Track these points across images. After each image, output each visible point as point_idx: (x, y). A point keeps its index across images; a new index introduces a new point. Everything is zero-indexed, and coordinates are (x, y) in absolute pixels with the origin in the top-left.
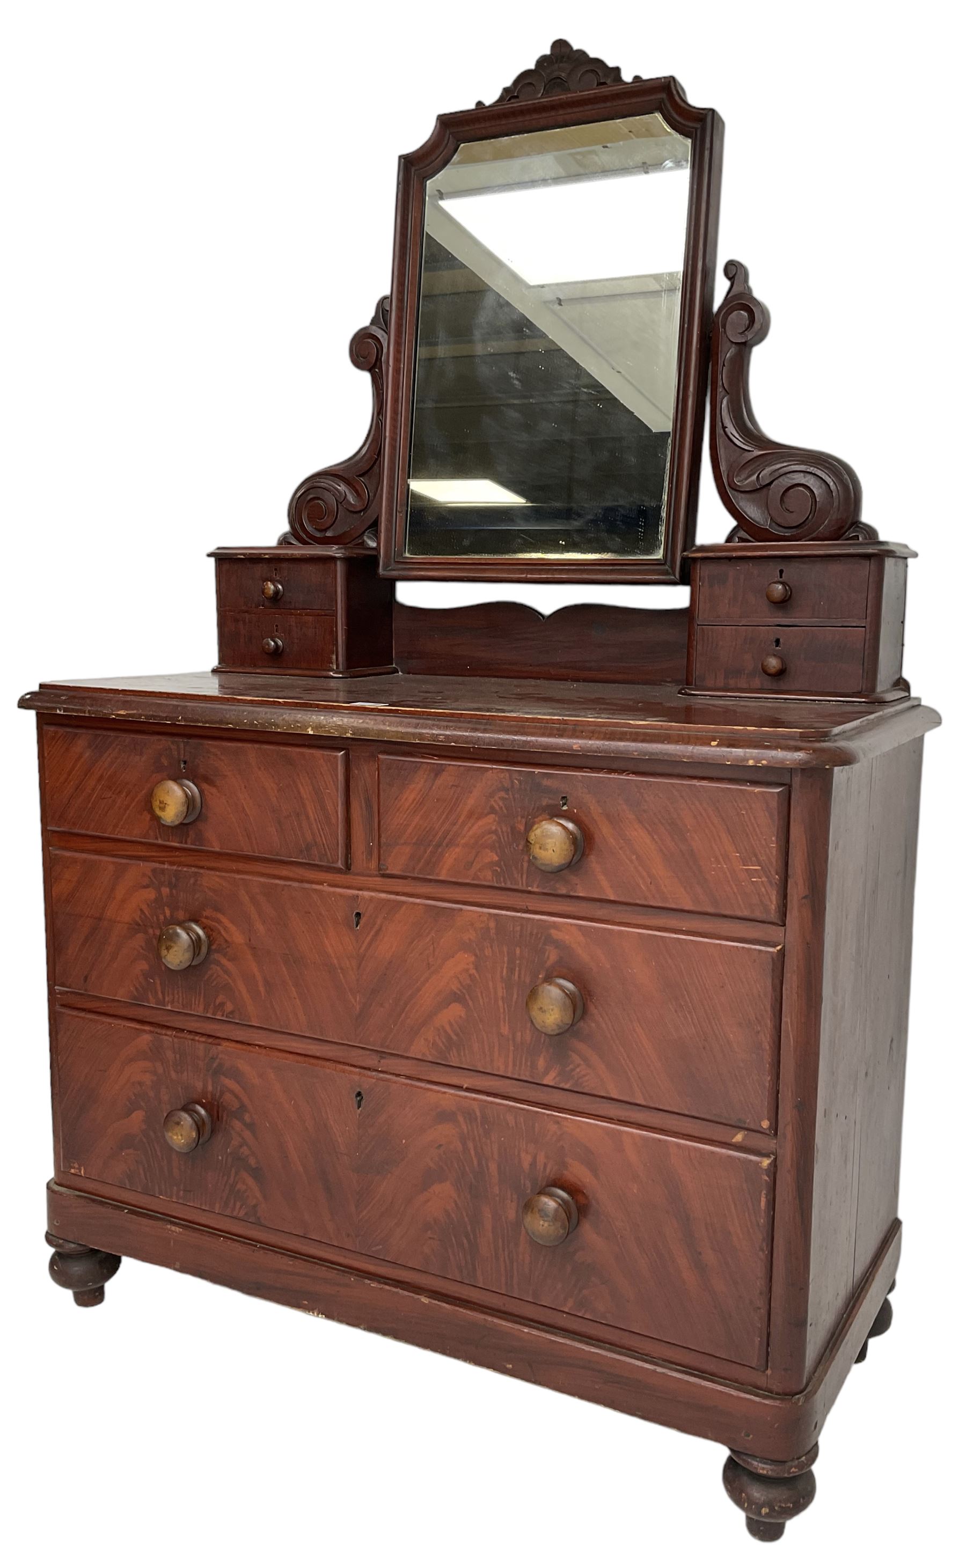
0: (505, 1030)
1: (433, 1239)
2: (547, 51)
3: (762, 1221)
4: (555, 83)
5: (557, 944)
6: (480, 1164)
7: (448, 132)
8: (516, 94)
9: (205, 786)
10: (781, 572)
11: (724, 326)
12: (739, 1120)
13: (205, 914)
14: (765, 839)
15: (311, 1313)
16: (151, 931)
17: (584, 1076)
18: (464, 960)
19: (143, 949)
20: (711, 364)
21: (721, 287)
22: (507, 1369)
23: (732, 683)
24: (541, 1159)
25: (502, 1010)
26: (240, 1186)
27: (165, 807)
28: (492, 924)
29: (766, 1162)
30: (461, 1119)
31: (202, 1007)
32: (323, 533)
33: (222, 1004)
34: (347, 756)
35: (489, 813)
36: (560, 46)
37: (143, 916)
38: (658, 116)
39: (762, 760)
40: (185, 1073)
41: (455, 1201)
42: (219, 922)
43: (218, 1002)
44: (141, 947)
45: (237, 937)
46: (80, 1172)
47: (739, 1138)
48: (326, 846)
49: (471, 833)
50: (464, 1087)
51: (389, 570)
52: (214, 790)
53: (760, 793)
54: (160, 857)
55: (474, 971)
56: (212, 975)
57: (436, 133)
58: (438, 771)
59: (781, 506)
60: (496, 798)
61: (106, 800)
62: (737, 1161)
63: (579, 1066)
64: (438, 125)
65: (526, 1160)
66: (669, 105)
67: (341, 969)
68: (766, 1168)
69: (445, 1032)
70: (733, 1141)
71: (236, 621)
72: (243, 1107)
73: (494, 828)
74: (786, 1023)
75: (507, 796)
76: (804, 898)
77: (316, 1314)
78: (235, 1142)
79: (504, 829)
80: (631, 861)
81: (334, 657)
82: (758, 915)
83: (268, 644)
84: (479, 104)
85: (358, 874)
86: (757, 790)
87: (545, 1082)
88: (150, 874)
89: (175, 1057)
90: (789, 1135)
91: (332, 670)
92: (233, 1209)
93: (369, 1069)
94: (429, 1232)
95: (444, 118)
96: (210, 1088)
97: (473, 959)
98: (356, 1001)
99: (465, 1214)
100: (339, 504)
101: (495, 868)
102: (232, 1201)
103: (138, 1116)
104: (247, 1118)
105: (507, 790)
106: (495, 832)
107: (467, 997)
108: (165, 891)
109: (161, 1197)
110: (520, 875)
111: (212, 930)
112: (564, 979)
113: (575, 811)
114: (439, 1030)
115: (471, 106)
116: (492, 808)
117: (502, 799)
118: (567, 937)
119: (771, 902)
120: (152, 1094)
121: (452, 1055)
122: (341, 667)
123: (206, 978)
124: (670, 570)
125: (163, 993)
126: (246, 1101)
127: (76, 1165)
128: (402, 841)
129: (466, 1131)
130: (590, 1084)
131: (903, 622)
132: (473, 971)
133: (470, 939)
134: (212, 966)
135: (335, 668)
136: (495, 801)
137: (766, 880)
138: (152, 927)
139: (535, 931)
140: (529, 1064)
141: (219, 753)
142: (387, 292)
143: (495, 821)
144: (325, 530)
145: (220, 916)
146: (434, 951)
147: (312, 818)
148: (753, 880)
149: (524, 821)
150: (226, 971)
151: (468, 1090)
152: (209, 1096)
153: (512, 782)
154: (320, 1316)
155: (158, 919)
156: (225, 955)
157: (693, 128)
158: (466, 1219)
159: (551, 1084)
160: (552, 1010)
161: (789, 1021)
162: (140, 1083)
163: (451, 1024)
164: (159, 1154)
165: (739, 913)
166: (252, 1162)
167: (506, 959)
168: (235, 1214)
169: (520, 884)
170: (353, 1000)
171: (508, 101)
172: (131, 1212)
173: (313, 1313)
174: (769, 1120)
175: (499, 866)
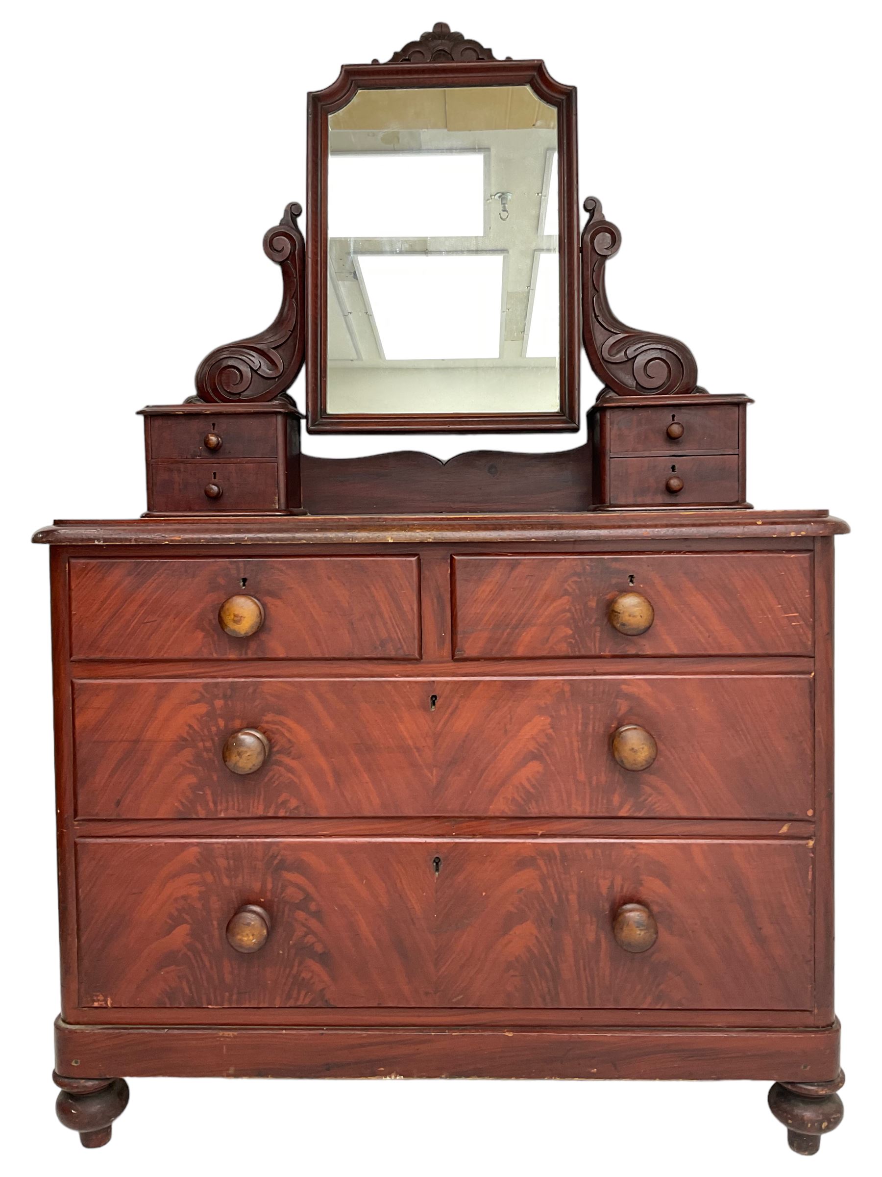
0: (582, 776)
1: (515, 976)
2: (430, 30)
3: (810, 890)
4: (440, 54)
5: (628, 697)
6: (560, 898)
7: (350, 79)
8: (407, 58)
9: (268, 599)
10: (673, 416)
11: (592, 244)
12: (789, 814)
13: (265, 719)
14: (799, 592)
15: (388, 1078)
16: (201, 744)
17: (655, 803)
18: (542, 721)
19: (191, 764)
21: (584, 217)
22: (593, 1073)
23: (640, 500)
24: (618, 881)
25: (577, 760)
26: (305, 975)
27: (240, 620)
28: (567, 688)
29: (810, 843)
30: (541, 863)
31: (261, 807)
33: (284, 803)
34: (419, 560)
35: (563, 596)
36: (441, 30)
37: (191, 731)
38: (528, 88)
39: (801, 532)
40: (240, 878)
41: (536, 937)
42: (282, 724)
43: (280, 800)
44: (188, 761)
45: (301, 735)
46: (106, 1003)
47: (785, 829)
48: (402, 640)
49: (546, 613)
50: (539, 834)
51: (317, 425)
52: (278, 602)
53: (794, 557)
54: (210, 672)
55: (551, 731)
56: (274, 776)
57: (341, 77)
58: (513, 565)
60: (570, 582)
61: (149, 624)
62: (789, 847)
63: (650, 795)
64: (342, 72)
66: (539, 81)
67: (418, 749)
68: (812, 847)
69: (524, 787)
70: (780, 832)
72: (308, 898)
73: (567, 608)
74: (819, 732)
75: (579, 580)
77: (393, 1077)
78: (299, 932)
79: (578, 607)
80: (691, 621)
81: (277, 498)
82: (798, 651)
84: (375, 61)
85: (430, 663)
86: (793, 556)
87: (620, 814)
88: (201, 689)
89: (229, 863)
90: (824, 818)
92: (297, 999)
94: (511, 971)
95: (346, 66)
96: (269, 886)
97: (549, 720)
98: (432, 775)
99: (546, 946)
100: (253, 372)
102: (296, 992)
103: (182, 931)
104: (313, 907)
105: (579, 575)
106: (569, 610)
107: (544, 754)
108: (219, 703)
109: (210, 1006)
110: (593, 644)
111: (273, 733)
113: (643, 586)
114: (517, 787)
115: (369, 61)
116: (566, 590)
117: (575, 582)
118: (635, 690)
120: (198, 905)
121: (531, 808)
123: (266, 779)
125: (215, 803)
126: (311, 890)
127: (101, 998)
128: (479, 628)
129: (545, 872)
130: (661, 809)
133: (545, 704)
134: (275, 767)
136: (568, 585)
137: (803, 623)
138: (203, 740)
140: (605, 801)
141: (284, 568)
143: (568, 601)
145: (282, 718)
146: (511, 719)
147: (386, 616)
148: (793, 624)
149: (595, 598)
150: (290, 770)
152: (269, 894)
153: (584, 569)
154: (398, 1078)
155: (210, 731)
156: (289, 754)
157: (558, 100)
158: (548, 951)
159: (625, 815)
161: (821, 730)
162: (185, 898)
163: (528, 780)
164: (207, 964)
165: (782, 651)
166: (319, 948)
167: (580, 716)
168: (299, 1003)
169: (593, 651)
170: (429, 775)
171: (401, 61)
173: (390, 1077)
174: (812, 809)
175: (574, 638)
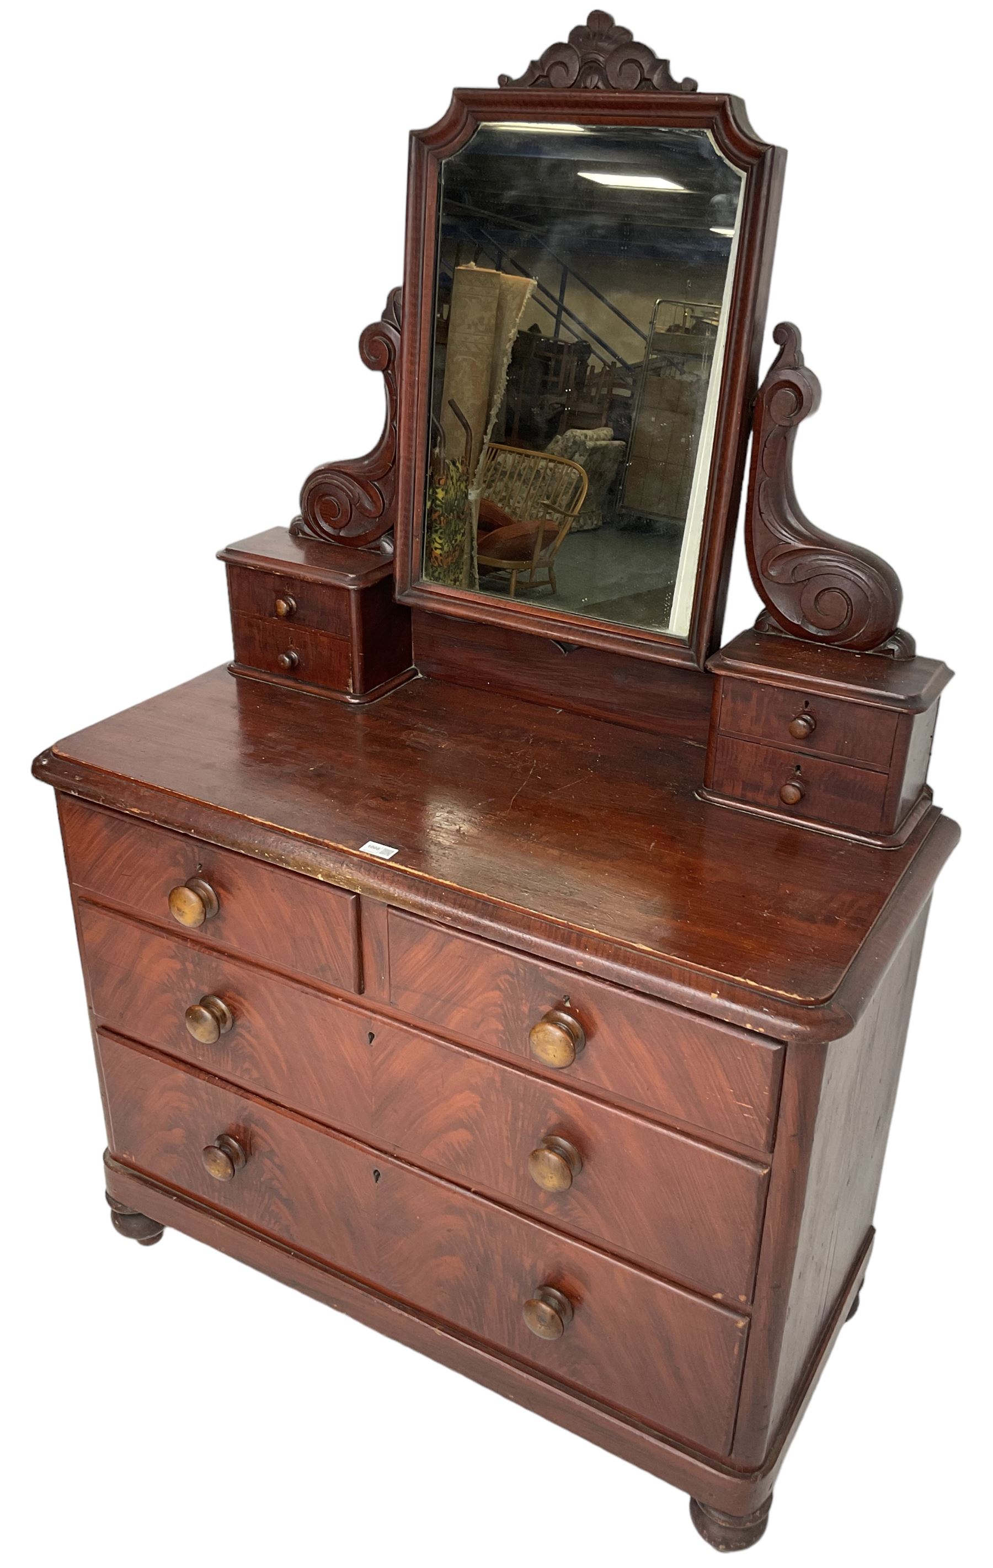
1: (446, 1293)
2: (583, 23)
3: (734, 1362)
4: (590, 68)
5: (558, 1110)
6: (486, 1252)
7: (466, 110)
8: (545, 74)
9: (221, 891)
10: (807, 703)
11: (770, 401)
13: (228, 994)
14: (758, 1086)
16: (178, 994)
17: (581, 1217)
18: (471, 1098)
20: (752, 433)
21: (769, 351)
23: (750, 795)
24: (541, 1264)
25: (506, 1146)
27: (183, 914)
28: (498, 1077)
29: (741, 1323)
30: (469, 1216)
31: (230, 1067)
32: (338, 531)
34: (358, 899)
35: (495, 989)
36: (599, 18)
37: (170, 980)
39: (759, 1027)
40: (219, 1112)
41: (465, 1273)
44: (169, 1003)
45: (260, 1022)
46: (132, 1158)
47: (720, 1296)
48: (339, 971)
49: (478, 999)
50: (473, 1190)
51: (406, 596)
52: (230, 896)
53: (756, 1047)
56: (237, 1044)
57: (452, 110)
58: (448, 938)
59: (816, 607)
60: (502, 978)
61: (126, 877)
62: (716, 1315)
63: (576, 1208)
64: (454, 101)
65: (528, 1262)
66: (723, 128)
67: (357, 1072)
68: (741, 1328)
69: (454, 1147)
70: (715, 1297)
71: (250, 625)
72: (273, 1151)
73: (499, 1003)
74: (769, 1227)
75: (512, 980)
76: (794, 1136)
78: (267, 1175)
79: (509, 1006)
80: (629, 1065)
81: (351, 681)
82: (747, 1143)
83: (283, 661)
84: (503, 79)
85: (370, 999)
86: (754, 1043)
87: (545, 1211)
88: (174, 951)
89: (209, 1097)
90: (764, 1304)
91: (349, 694)
92: (269, 1223)
93: (386, 1153)
94: (442, 1287)
95: (460, 91)
96: (242, 1129)
97: (479, 1099)
98: (371, 1101)
99: (473, 1284)
100: (353, 506)
101: (500, 1035)
102: (267, 1217)
103: (179, 1133)
104: (277, 1160)
105: (512, 975)
106: (501, 1006)
107: (474, 1127)
108: (191, 967)
111: (235, 1009)
112: (562, 1137)
113: (578, 1011)
114: (448, 1145)
116: (498, 985)
117: (508, 980)
118: (567, 1108)
119: (761, 1138)
120: (189, 1119)
121: (460, 1167)
122: (358, 691)
123: (232, 1045)
124: (695, 658)
126: (276, 1148)
127: (127, 1152)
128: (412, 989)
129: (473, 1227)
130: (586, 1225)
131: (932, 737)
132: (480, 1110)
133: (476, 1083)
134: (237, 1037)
135: (352, 692)
136: (501, 980)
137: (757, 1118)
138: (179, 991)
139: (538, 1095)
140: (530, 1195)
141: (233, 866)
142: (400, 283)
143: (500, 997)
144: (340, 529)
145: (242, 1000)
146: (444, 1083)
147: (325, 944)
148: (744, 1115)
149: (527, 1004)
150: (250, 1045)
151: (475, 1193)
152: (242, 1135)
155: (184, 986)
157: (749, 163)
158: (474, 1289)
159: (550, 1213)
160: (551, 1178)
161: (771, 1225)
162: (179, 1109)
163: (459, 1144)
165: (730, 1137)
166: (284, 1194)
167: (510, 1108)
169: (524, 1054)
170: (368, 1099)
171: (535, 81)
172: (180, 1199)
174: (746, 1295)
175: (504, 1034)
